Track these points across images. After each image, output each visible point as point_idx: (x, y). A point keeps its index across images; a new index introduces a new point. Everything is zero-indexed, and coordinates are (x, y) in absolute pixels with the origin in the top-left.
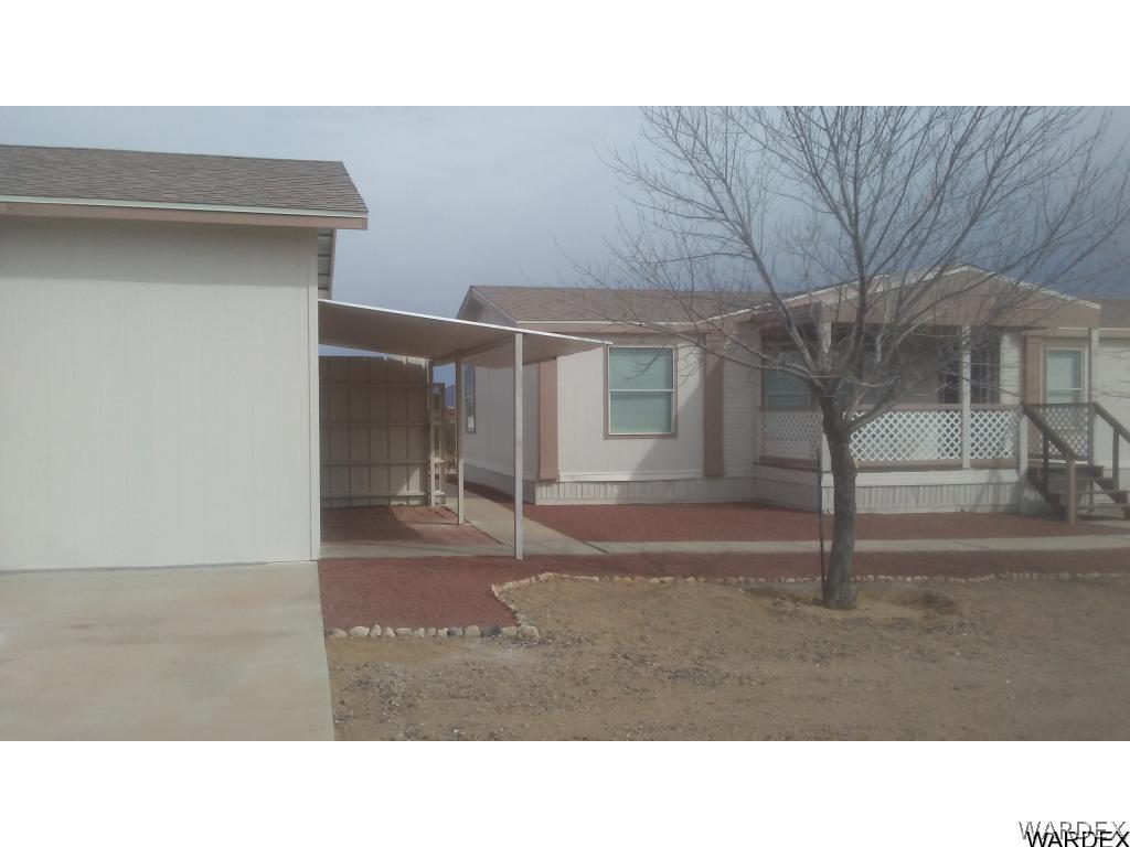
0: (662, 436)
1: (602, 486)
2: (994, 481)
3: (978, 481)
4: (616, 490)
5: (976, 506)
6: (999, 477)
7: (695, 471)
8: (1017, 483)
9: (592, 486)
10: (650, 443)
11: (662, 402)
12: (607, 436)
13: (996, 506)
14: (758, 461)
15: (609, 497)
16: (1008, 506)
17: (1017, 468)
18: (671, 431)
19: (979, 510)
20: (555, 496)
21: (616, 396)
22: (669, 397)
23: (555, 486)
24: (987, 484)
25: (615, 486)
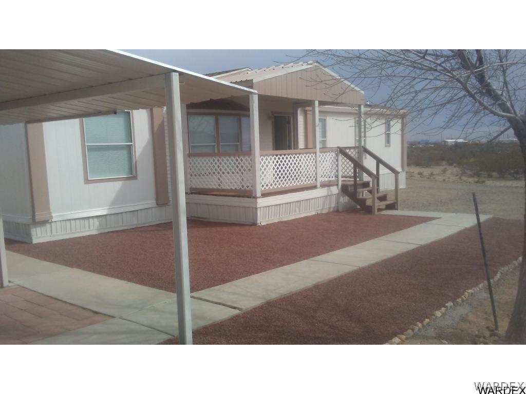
0: (127, 179)
1: (87, 222)
2: (330, 194)
3: (323, 195)
4: (96, 222)
5: (323, 209)
6: (331, 191)
7: (152, 202)
8: (338, 194)
9: (78, 222)
10: (118, 184)
11: (124, 153)
12: (87, 181)
13: (330, 208)
14: (189, 192)
15: (92, 229)
16: (334, 207)
17: (337, 185)
18: (132, 175)
19: (323, 212)
20: (49, 234)
21: (91, 149)
22: (129, 148)
23: (48, 226)
24: (327, 196)
25: (96, 220)
